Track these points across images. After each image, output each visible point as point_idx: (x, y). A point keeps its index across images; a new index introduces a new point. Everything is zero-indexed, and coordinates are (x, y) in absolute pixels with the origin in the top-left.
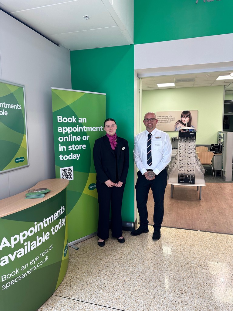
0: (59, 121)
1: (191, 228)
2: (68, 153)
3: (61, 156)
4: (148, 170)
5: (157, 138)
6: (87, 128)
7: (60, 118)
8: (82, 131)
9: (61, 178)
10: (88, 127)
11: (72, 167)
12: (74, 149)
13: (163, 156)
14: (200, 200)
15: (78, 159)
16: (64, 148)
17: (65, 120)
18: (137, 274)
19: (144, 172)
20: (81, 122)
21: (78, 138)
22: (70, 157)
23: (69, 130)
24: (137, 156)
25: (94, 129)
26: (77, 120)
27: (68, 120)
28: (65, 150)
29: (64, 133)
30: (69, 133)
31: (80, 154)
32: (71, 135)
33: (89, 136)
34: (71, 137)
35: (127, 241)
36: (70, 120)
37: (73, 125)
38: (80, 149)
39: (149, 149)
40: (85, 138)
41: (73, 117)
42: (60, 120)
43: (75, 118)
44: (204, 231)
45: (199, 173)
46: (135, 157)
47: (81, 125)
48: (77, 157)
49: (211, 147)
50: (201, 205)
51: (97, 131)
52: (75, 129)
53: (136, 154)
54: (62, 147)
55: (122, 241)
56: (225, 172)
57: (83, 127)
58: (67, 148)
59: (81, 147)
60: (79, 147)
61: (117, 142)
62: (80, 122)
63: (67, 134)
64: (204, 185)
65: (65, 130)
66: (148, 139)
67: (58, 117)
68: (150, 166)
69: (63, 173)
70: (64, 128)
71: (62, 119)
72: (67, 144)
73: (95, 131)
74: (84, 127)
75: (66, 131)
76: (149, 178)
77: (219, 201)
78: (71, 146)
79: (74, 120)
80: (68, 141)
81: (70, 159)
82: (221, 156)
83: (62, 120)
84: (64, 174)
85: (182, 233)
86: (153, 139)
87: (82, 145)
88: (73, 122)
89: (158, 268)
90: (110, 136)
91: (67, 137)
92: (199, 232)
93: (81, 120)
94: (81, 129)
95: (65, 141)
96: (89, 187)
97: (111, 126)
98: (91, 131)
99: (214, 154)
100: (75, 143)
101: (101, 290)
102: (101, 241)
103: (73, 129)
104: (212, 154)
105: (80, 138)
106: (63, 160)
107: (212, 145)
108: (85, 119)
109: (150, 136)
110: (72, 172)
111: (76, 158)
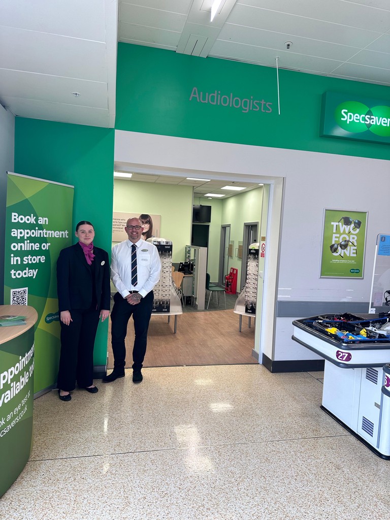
0: (13, 221)
1: (175, 364)
2: (22, 267)
3: (13, 272)
4: (130, 292)
5: (144, 251)
6: (48, 232)
7: (15, 216)
8: (42, 236)
9: (11, 304)
10: (50, 232)
11: (27, 288)
12: (30, 262)
13: (151, 273)
14: (175, 333)
15: (34, 277)
16: (17, 260)
17: (22, 219)
18: (130, 419)
19: (125, 294)
20: (42, 223)
21: (36, 247)
22: (25, 274)
23: (26, 233)
24: (117, 274)
25: (56, 234)
26: (36, 220)
27: (25, 219)
28: (19, 263)
29: (19, 238)
30: (26, 238)
31: (37, 270)
32: (28, 241)
33: (50, 244)
34: (28, 244)
35: (100, 389)
36: (28, 220)
37: (31, 227)
38: (38, 262)
39: (134, 264)
40: (45, 246)
41: (32, 215)
42: (15, 219)
43: (35, 217)
44: (190, 366)
45: (175, 298)
46: (114, 275)
47: (41, 227)
48: (33, 273)
49: (180, 266)
50: (178, 339)
51: (61, 237)
52: (33, 233)
53: (114, 270)
54: (15, 258)
55: (94, 390)
56: (196, 298)
57: (43, 230)
58: (22, 261)
59: (40, 259)
60: (36, 259)
61: (94, 253)
62: (39, 223)
63: (22, 240)
64: (181, 313)
65: (21, 233)
66: (133, 251)
67: (13, 214)
68: (134, 286)
69: (14, 297)
70: (19, 231)
71: (18, 217)
72: (21, 254)
73: (58, 236)
74: (45, 231)
75: (22, 235)
76: (133, 302)
77: (197, 333)
78: (26, 258)
79: (32, 220)
80: (23, 249)
81: (24, 276)
82: (191, 278)
83: (17, 219)
84: (15, 299)
85: (166, 370)
86: (138, 251)
87: (40, 257)
88: (32, 223)
89: (153, 408)
90: (85, 245)
91: (22, 244)
92: (185, 367)
93: (42, 221)
94: (40, 233)
95: (19, 249)
96: (46, 319)
97: (87, 232)
98: (53, 236)
99: (184, 275)
100: (33, 253)
101: (93, 442)
102: (66, 394)
103: (30, 233)
104: (181, 274)
105: (39, 246)
106: (15, 277)
107: (181, 263)
108: (47, 219)
109: (134, 248)
110: (26, 296)
111: (32, 275)
